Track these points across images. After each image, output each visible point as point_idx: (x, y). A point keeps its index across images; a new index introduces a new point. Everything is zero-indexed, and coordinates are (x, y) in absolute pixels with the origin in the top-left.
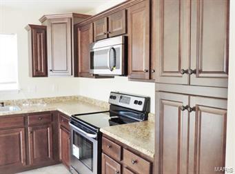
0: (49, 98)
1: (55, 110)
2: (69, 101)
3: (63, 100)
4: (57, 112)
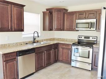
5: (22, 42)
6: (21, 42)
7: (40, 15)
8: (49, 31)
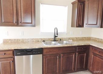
0: (78, 38)
1: (89, 44)
2: (87, 39)
3: (85, 39)
4: (90, 45)
5: (40, 39)
6: (38, 39)
7: (67, 7)
8: (77, 27)
